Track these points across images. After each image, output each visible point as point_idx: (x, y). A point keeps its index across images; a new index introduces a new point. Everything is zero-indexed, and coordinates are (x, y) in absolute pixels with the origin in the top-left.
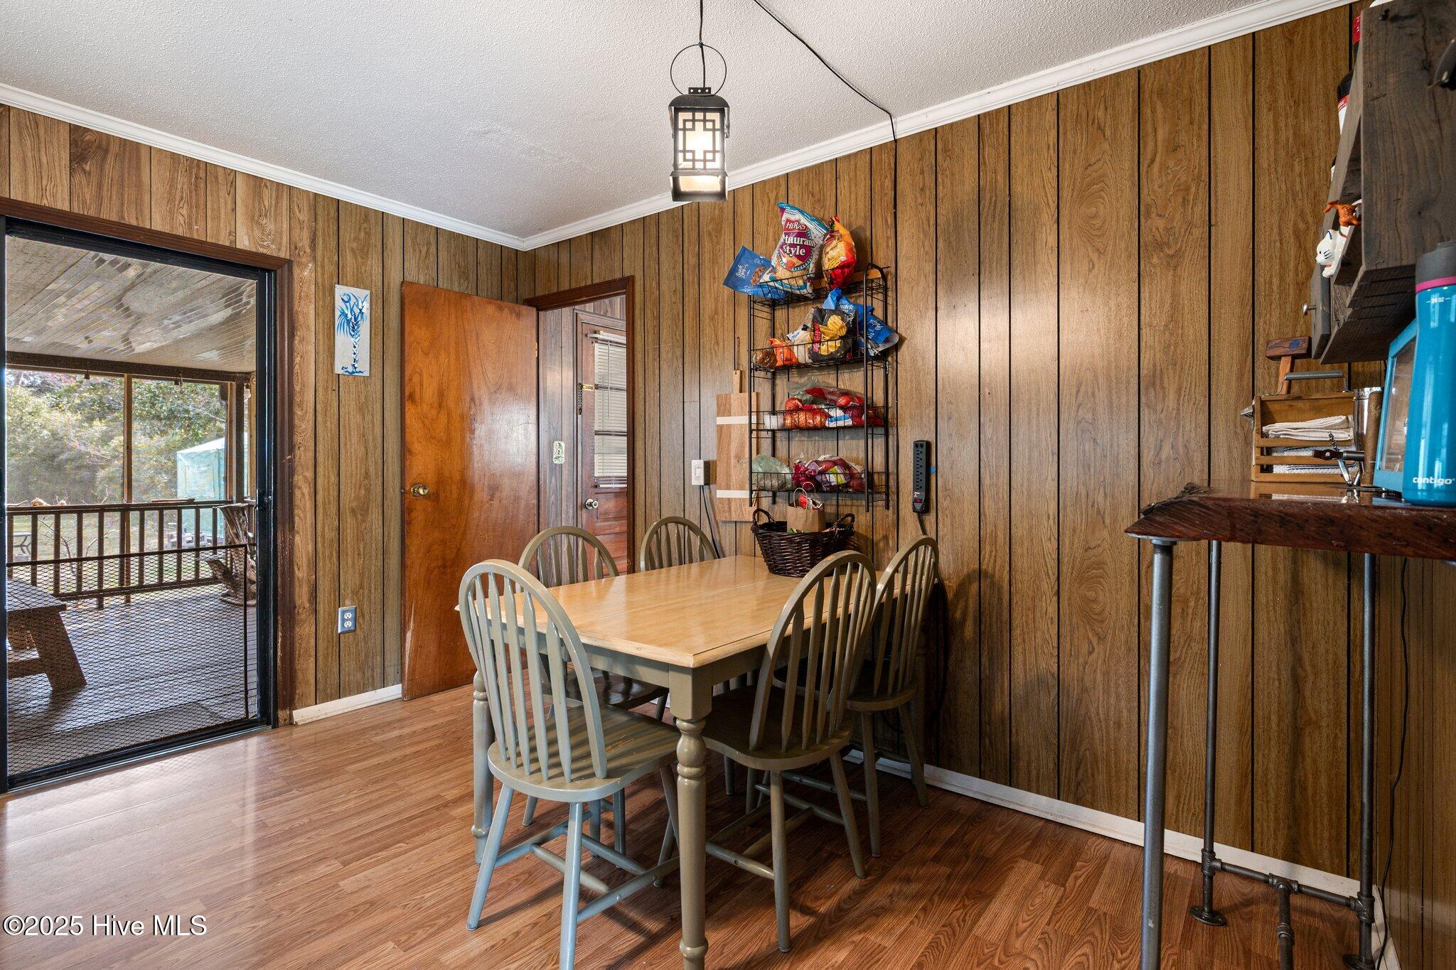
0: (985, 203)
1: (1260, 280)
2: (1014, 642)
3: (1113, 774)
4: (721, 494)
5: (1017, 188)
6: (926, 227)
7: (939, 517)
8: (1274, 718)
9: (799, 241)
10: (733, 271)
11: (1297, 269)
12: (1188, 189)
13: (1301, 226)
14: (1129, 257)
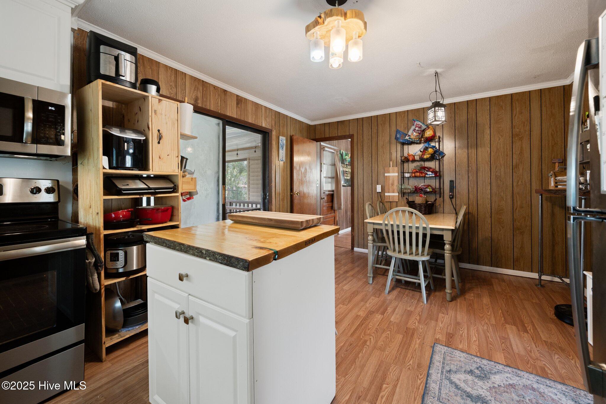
0: (469, 122)
1: (543, 144)
2: (479, 229)
3: (506, 259)
4: (386, 194)
5: (479, 119)
6: (452, 127)
7: (456, 199)
8: (548, 243)
9: (419, 129)
10: (396, 135)
11: (552, 142)
12: (524, 123)
13: (553, 133)
14: (510, 137)
